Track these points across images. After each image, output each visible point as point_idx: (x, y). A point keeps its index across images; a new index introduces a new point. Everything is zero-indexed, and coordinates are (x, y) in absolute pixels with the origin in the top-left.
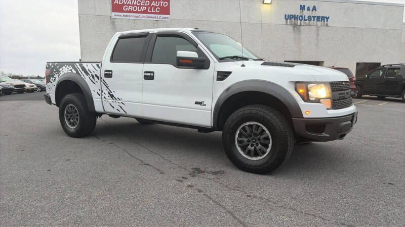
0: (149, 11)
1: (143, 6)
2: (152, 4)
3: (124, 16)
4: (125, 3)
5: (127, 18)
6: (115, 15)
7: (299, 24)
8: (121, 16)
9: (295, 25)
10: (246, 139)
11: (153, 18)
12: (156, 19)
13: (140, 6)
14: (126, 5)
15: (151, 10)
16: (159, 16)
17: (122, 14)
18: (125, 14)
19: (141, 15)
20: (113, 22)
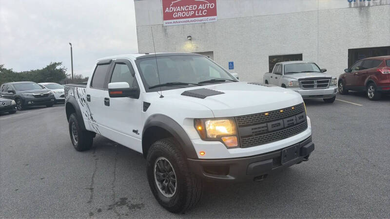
0: (196, 15)
1: (190, 11)
2: (199, 8)
3: (174, 22)
4: (175, 11)
5: (177, 24)
6: (166, 23)
7: (367, 5)
8: (171, 23)
9: (361, 7)
10: (162, 174)
11: (201, 20)
12: (204, 22)
13: (188, 11)
14: (176, 12)
15: (198, 13)
16: (207, 18)
17: (172, 21)
18: (175, 20)
19: (190, 19)
20: (165, 29)
